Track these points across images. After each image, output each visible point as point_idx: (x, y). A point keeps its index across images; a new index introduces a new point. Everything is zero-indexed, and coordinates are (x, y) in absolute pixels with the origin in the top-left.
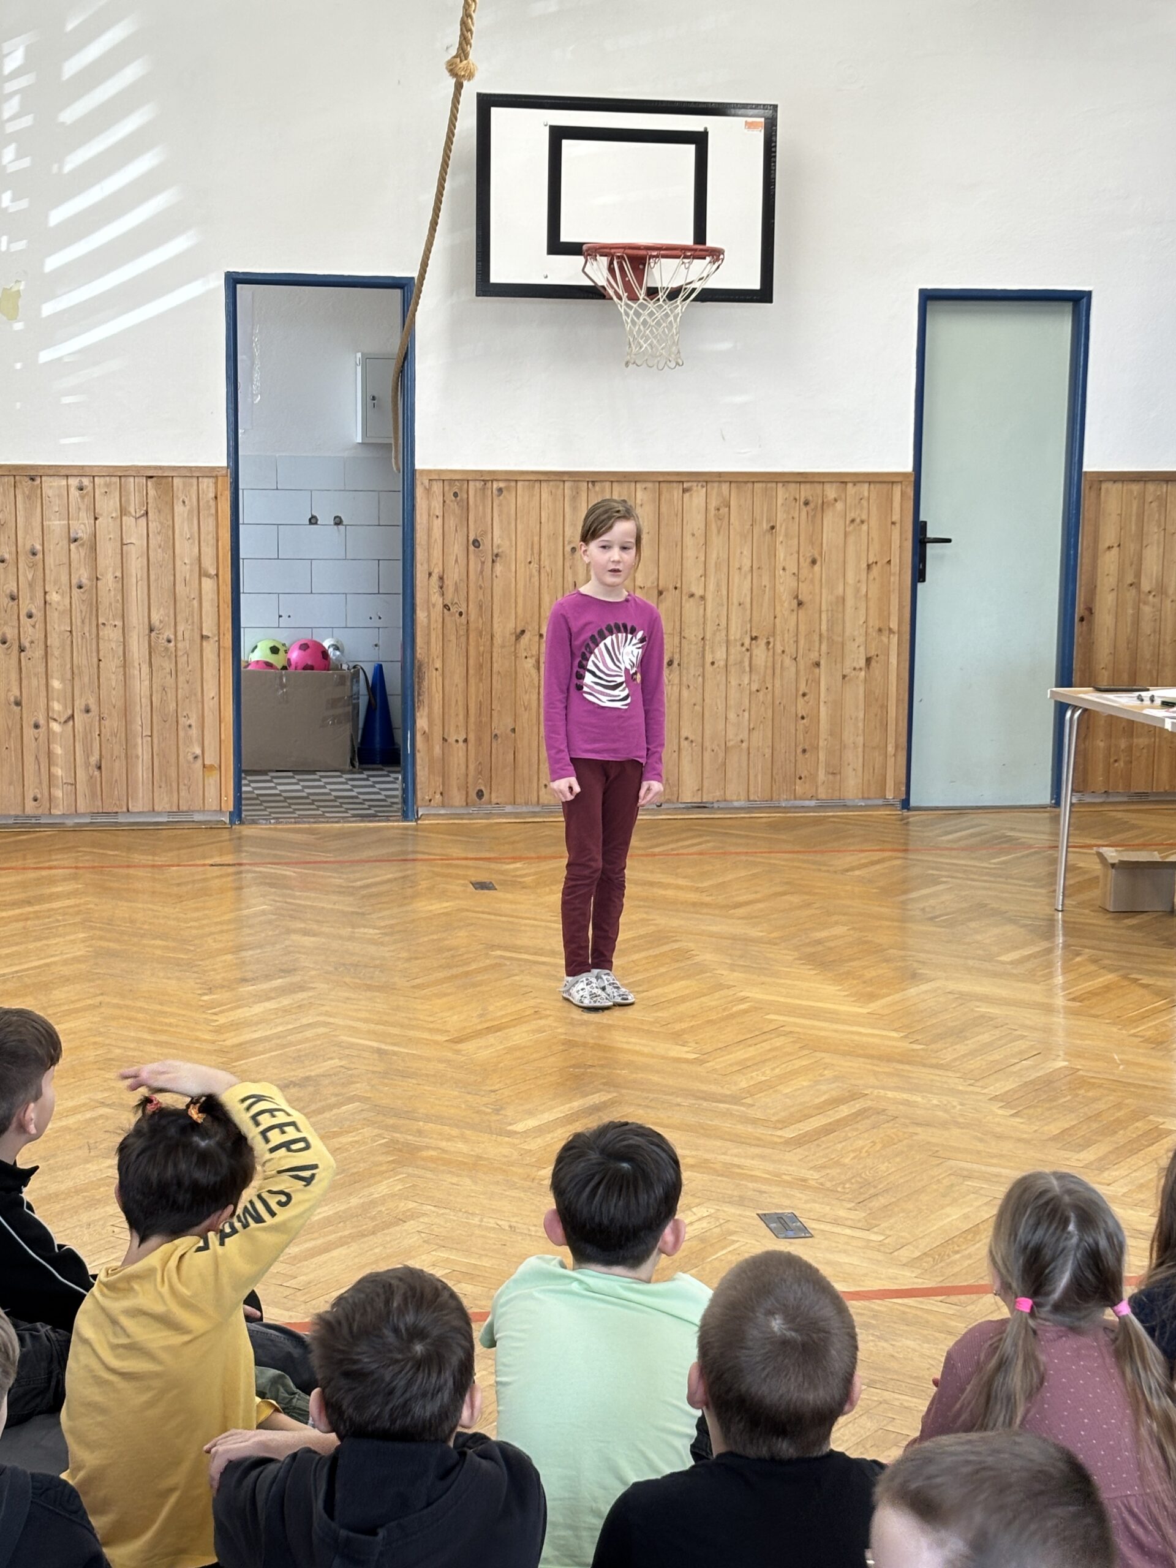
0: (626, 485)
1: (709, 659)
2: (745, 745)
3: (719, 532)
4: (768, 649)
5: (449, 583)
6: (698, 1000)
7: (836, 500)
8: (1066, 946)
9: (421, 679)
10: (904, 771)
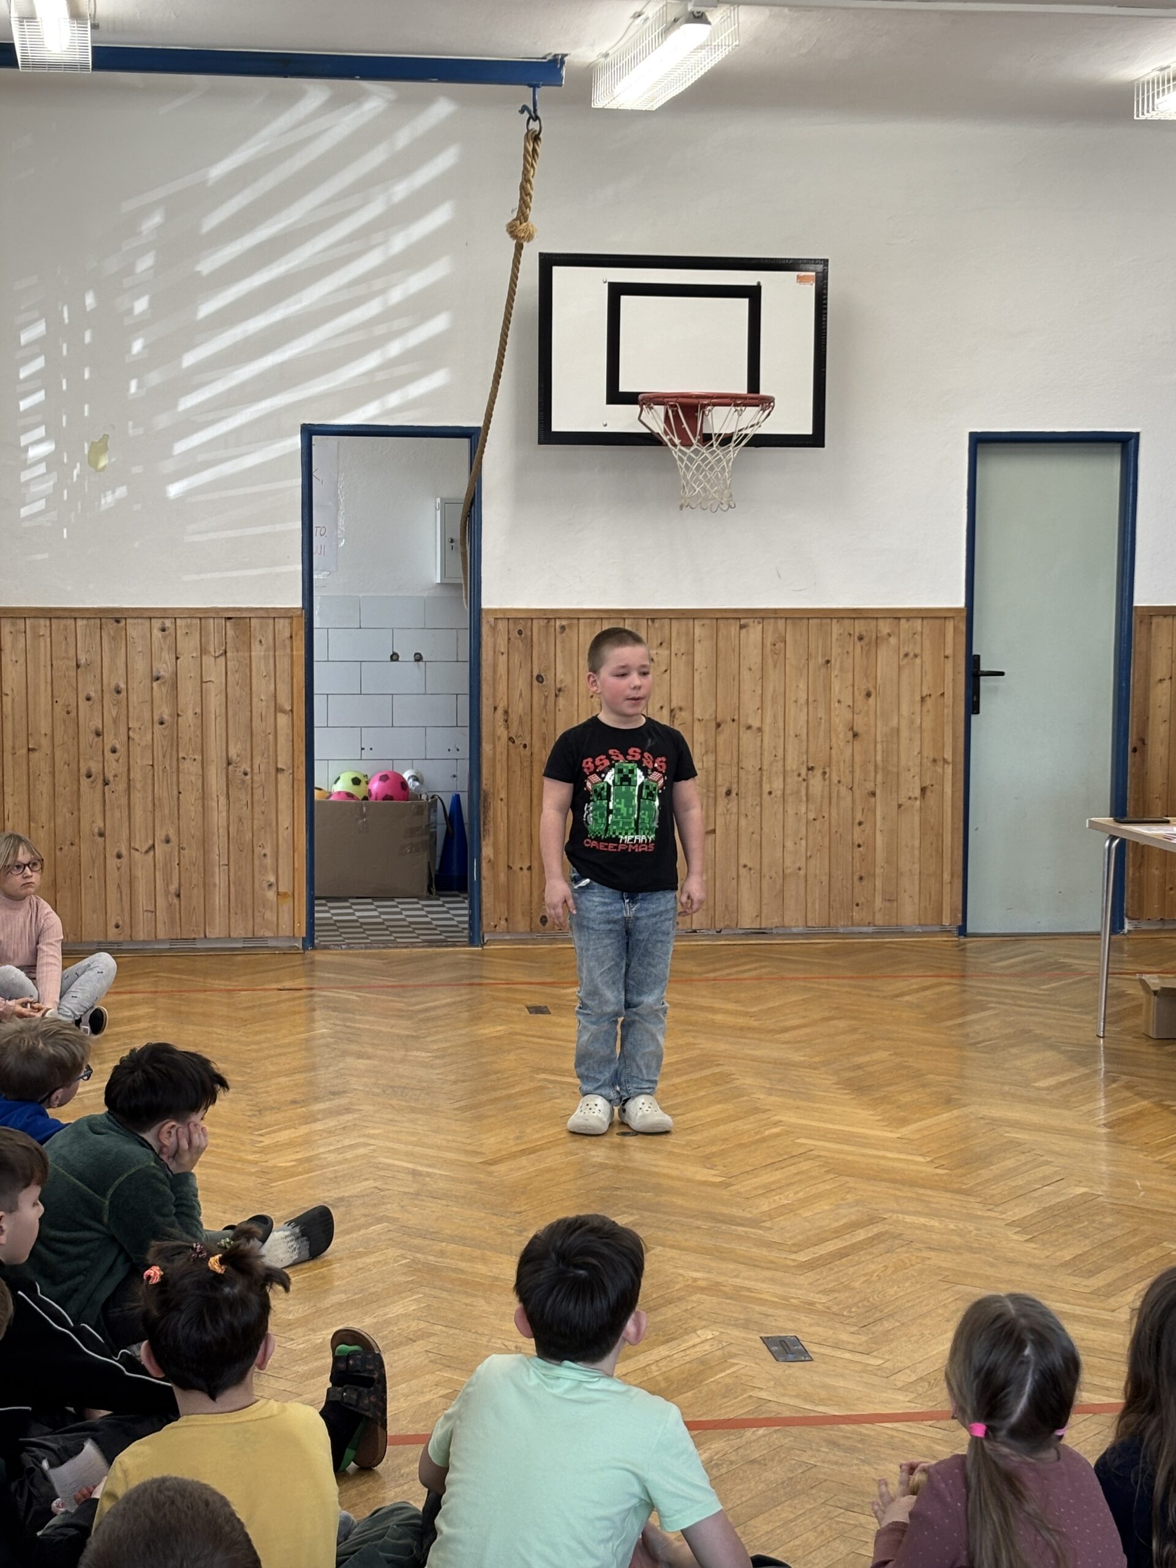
0: (684, 622)
1: (766, 788)
2: (802, 872)
3: (775, 666)
4: (824, 779)
5: (514, 717)
6: (733, 1124)
7: (889, 635)
8: (1106, 1072)
9: (487, 809)
10: (961, 897)
